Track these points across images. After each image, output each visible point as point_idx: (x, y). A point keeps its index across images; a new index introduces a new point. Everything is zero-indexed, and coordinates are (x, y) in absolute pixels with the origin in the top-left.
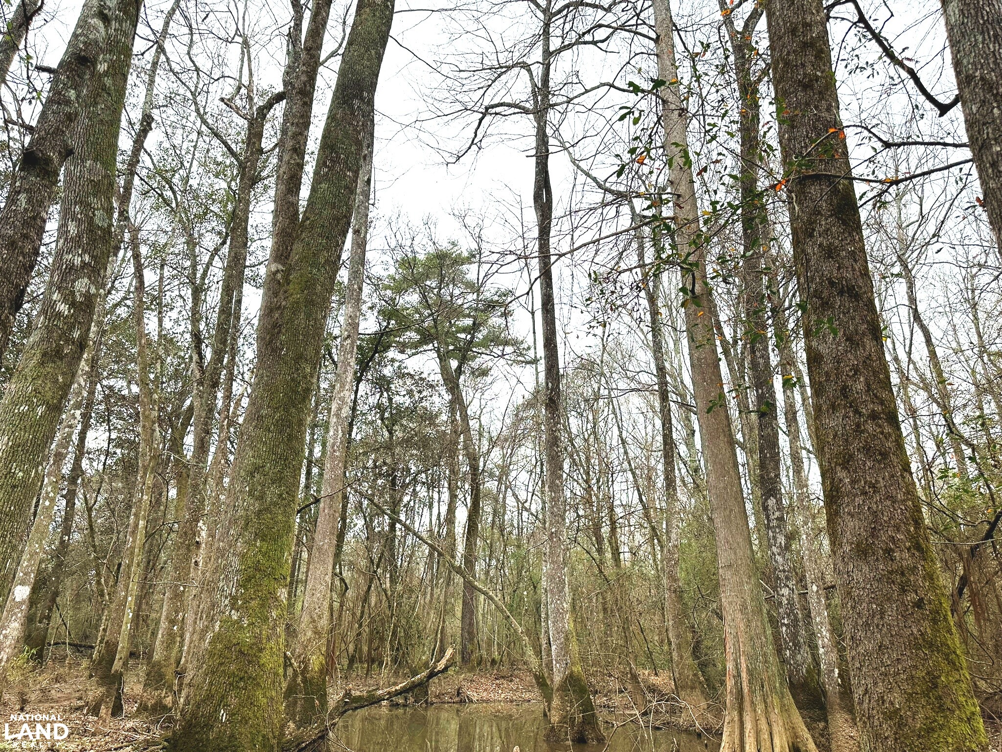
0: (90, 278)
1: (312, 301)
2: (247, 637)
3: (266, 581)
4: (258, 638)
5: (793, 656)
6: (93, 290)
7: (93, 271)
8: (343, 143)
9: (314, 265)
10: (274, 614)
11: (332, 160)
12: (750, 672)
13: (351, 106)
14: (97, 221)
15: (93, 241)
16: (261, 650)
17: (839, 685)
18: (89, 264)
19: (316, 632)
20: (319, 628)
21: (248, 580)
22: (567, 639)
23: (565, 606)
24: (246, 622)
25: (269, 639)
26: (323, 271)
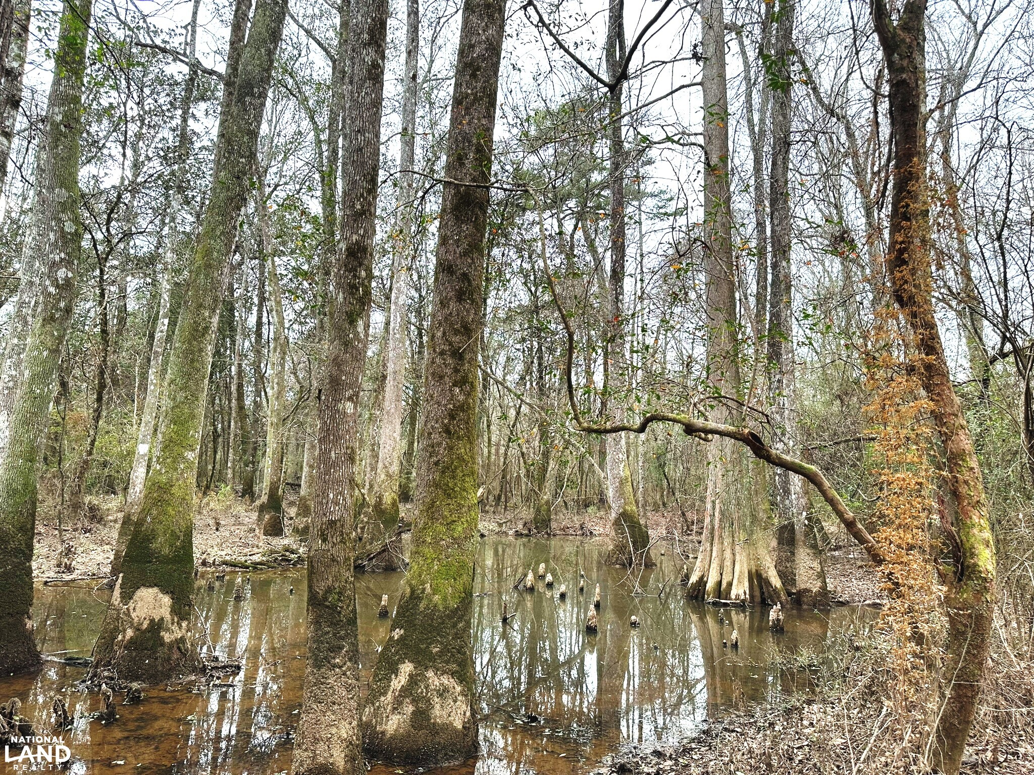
0: (66, 268)
1: (210, 264)
2: (164, 479)
3: (176, 448)
4: (170, 480)
5: (782, 501)
6: (70, 275)
7: (68, 263)
8: (237, 137)
9: (213, 238)
10: (182, 466)
11: (229, 152)
12: (722, 513)
13: (244, 103)
14: (67, 229)
15: (65, 243)
16: (172, 486)
17: (805, 525)
18: (65, 259)
19: (389, 476)
20: (391, 472)
21: (166, 447)
22: (621, 483)
23: (621, 456)
24: (163, 471)
25: (178, 480)
26: (219, 241)
